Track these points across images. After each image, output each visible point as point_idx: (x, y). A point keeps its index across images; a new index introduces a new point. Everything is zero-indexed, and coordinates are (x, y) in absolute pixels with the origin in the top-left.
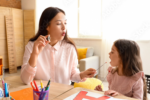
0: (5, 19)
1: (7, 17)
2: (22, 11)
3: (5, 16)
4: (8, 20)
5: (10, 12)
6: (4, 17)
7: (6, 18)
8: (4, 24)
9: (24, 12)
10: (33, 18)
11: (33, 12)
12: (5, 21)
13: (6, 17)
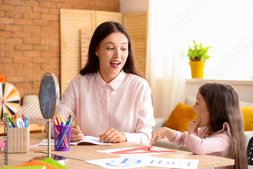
0: (80, 38)
1: (84, 34)
2: (119, 17)
3: (80, 31)
4: (86, 38)
5: (92, 21)
6: (78, 32)
7: (83, 36)
8: (77, 49)
9: (125, 19)
10: (144, 32)
11: (144, 19)
12: (80, 41)
13: (82, 32)
